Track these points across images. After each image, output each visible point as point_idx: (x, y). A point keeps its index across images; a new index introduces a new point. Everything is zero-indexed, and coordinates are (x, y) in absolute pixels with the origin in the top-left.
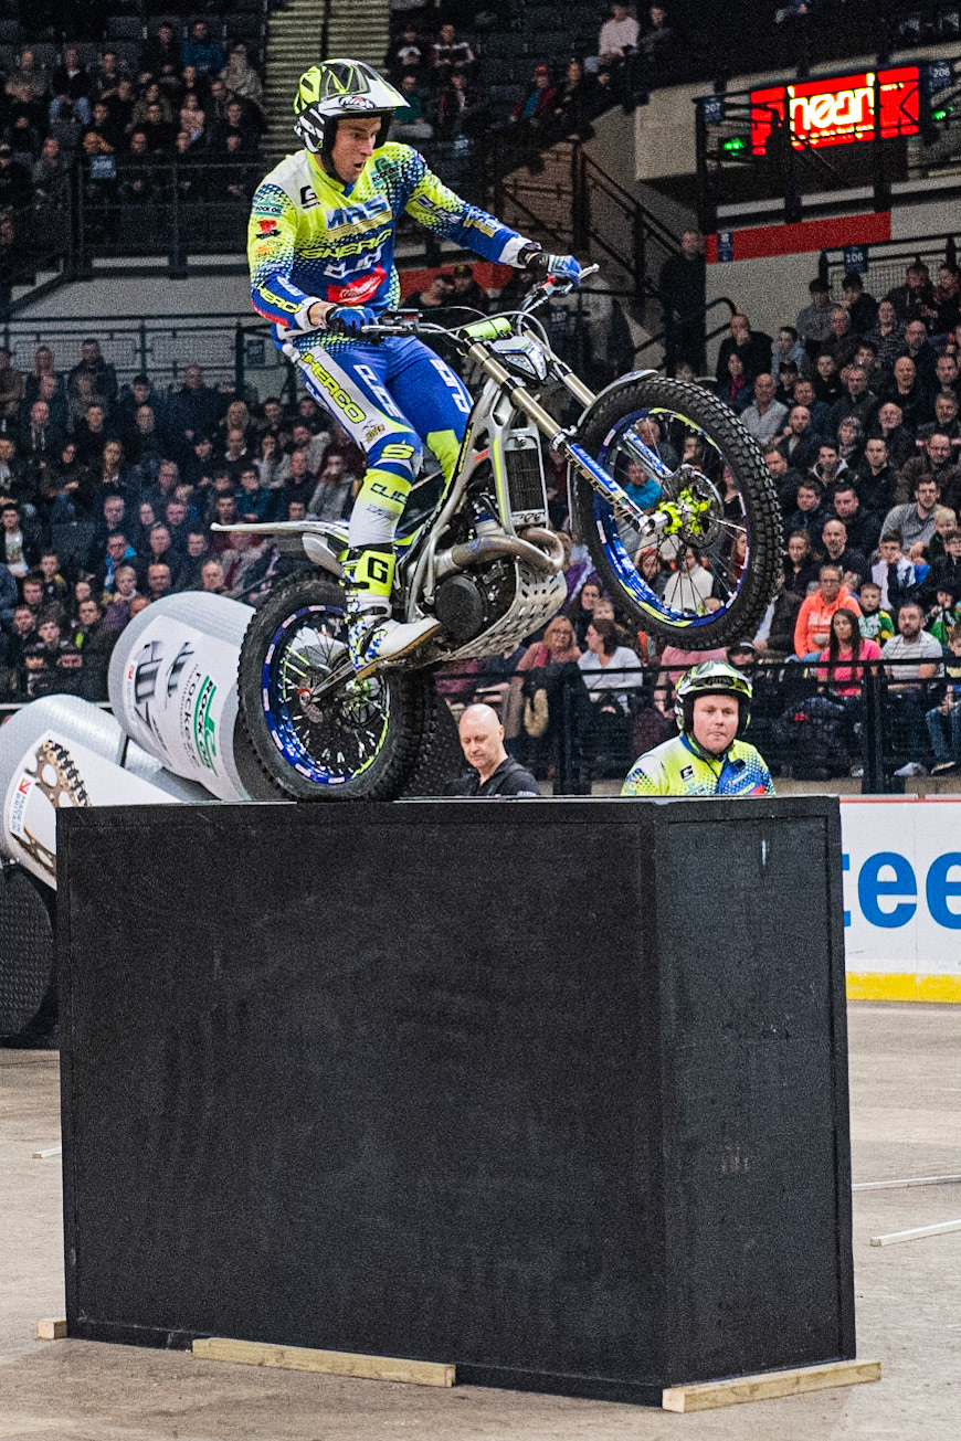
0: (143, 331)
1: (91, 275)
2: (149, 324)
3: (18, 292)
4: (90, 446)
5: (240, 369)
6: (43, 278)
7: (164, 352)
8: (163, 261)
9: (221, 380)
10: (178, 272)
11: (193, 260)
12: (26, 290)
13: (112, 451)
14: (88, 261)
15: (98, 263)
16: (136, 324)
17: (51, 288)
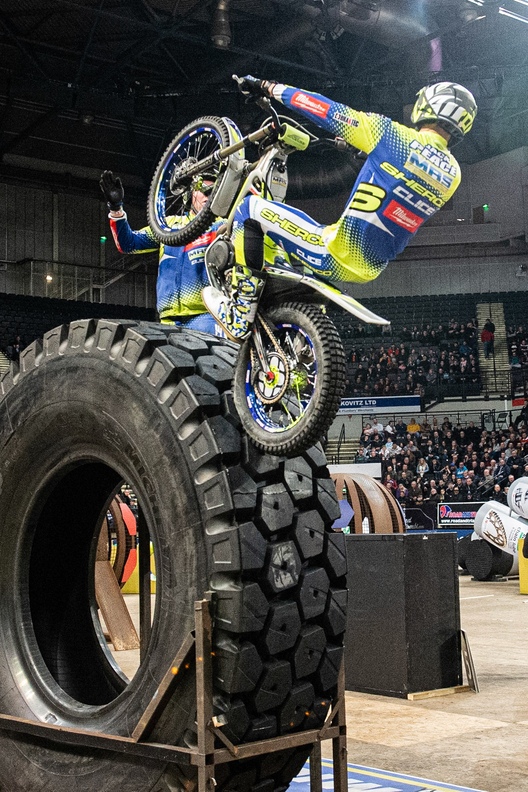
0: (458, 414)
1: (444, 401)
2: (460, 413)
3: (427, 405)
4: (449, 442)
5: (483, 423)
6: (432, 402)
7: (464, 419)
8: (461, 398)
9: (479, 425)
10: (465, 400)
11: (467, 398)
12: (429, 405)
13: (454, 443)
14: (443, 398)
15: (445, 398)
16: (457, 413)
17: (434, 404)
